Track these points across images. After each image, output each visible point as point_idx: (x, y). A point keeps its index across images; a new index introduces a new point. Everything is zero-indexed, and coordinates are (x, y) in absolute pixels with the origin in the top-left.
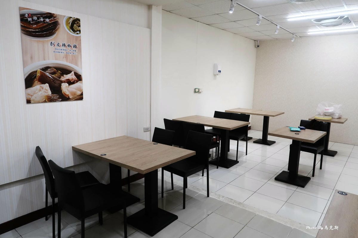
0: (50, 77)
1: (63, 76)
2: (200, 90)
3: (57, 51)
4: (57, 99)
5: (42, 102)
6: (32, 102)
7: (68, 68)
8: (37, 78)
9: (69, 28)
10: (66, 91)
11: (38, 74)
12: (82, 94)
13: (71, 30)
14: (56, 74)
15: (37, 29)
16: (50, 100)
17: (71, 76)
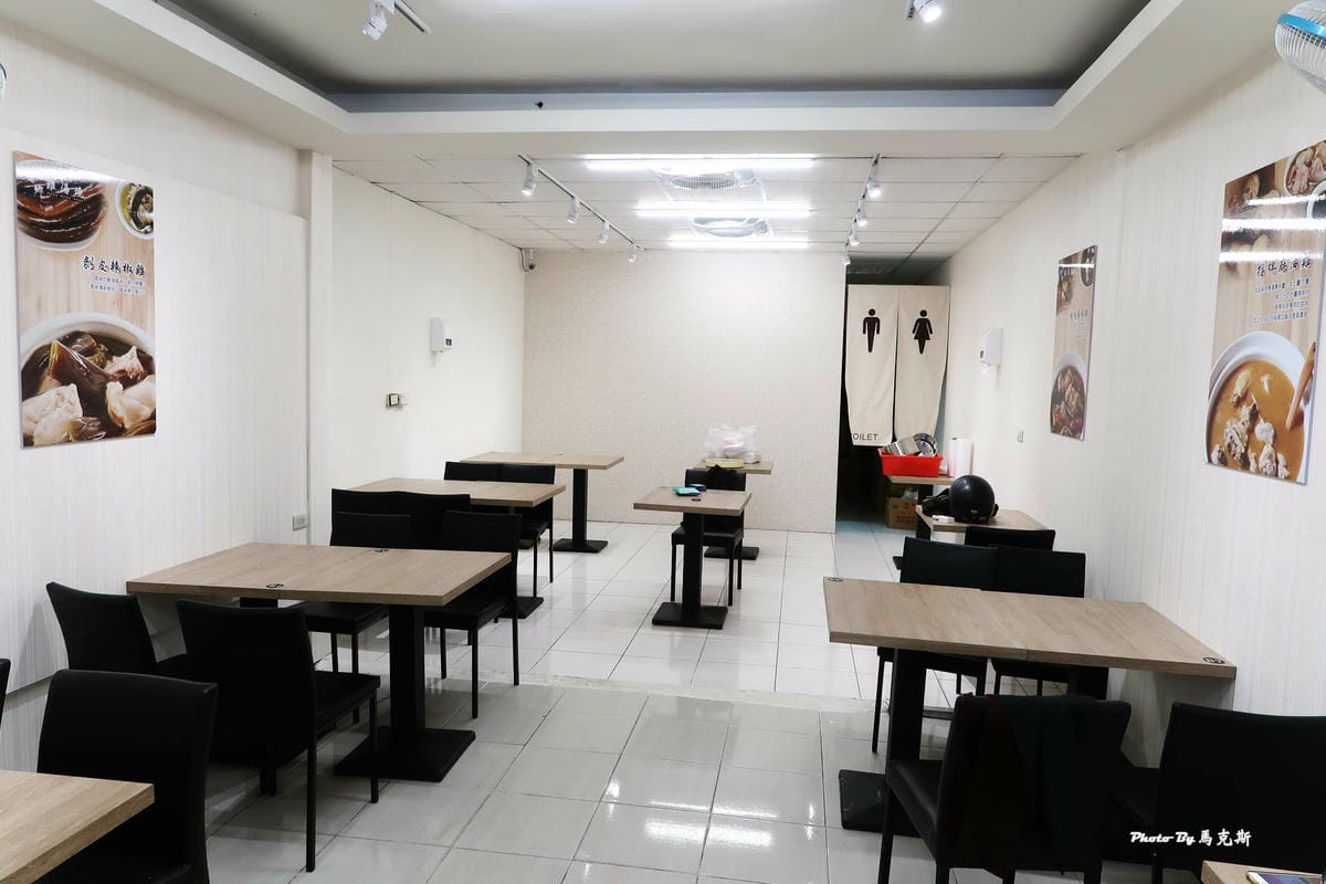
0: (82, 363)
1: (111, 359)
2: (402, 400)
3: (99, 283)
4: (95, 432)
5: (60, 443)
6: (36, 441)
7: (123, 336)
8: (51, 366)
9: (127, 214)
10: (118, 406)
11: (54, 356)
12: (153, 417)
13: (132, 222)
14: (96, 356)
15: (53, 218)
16: (80, 435)
17: (128, 362)
